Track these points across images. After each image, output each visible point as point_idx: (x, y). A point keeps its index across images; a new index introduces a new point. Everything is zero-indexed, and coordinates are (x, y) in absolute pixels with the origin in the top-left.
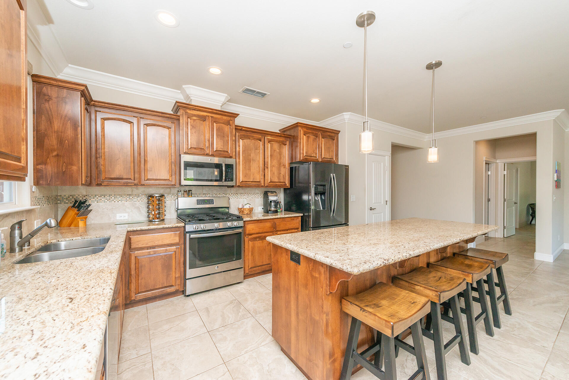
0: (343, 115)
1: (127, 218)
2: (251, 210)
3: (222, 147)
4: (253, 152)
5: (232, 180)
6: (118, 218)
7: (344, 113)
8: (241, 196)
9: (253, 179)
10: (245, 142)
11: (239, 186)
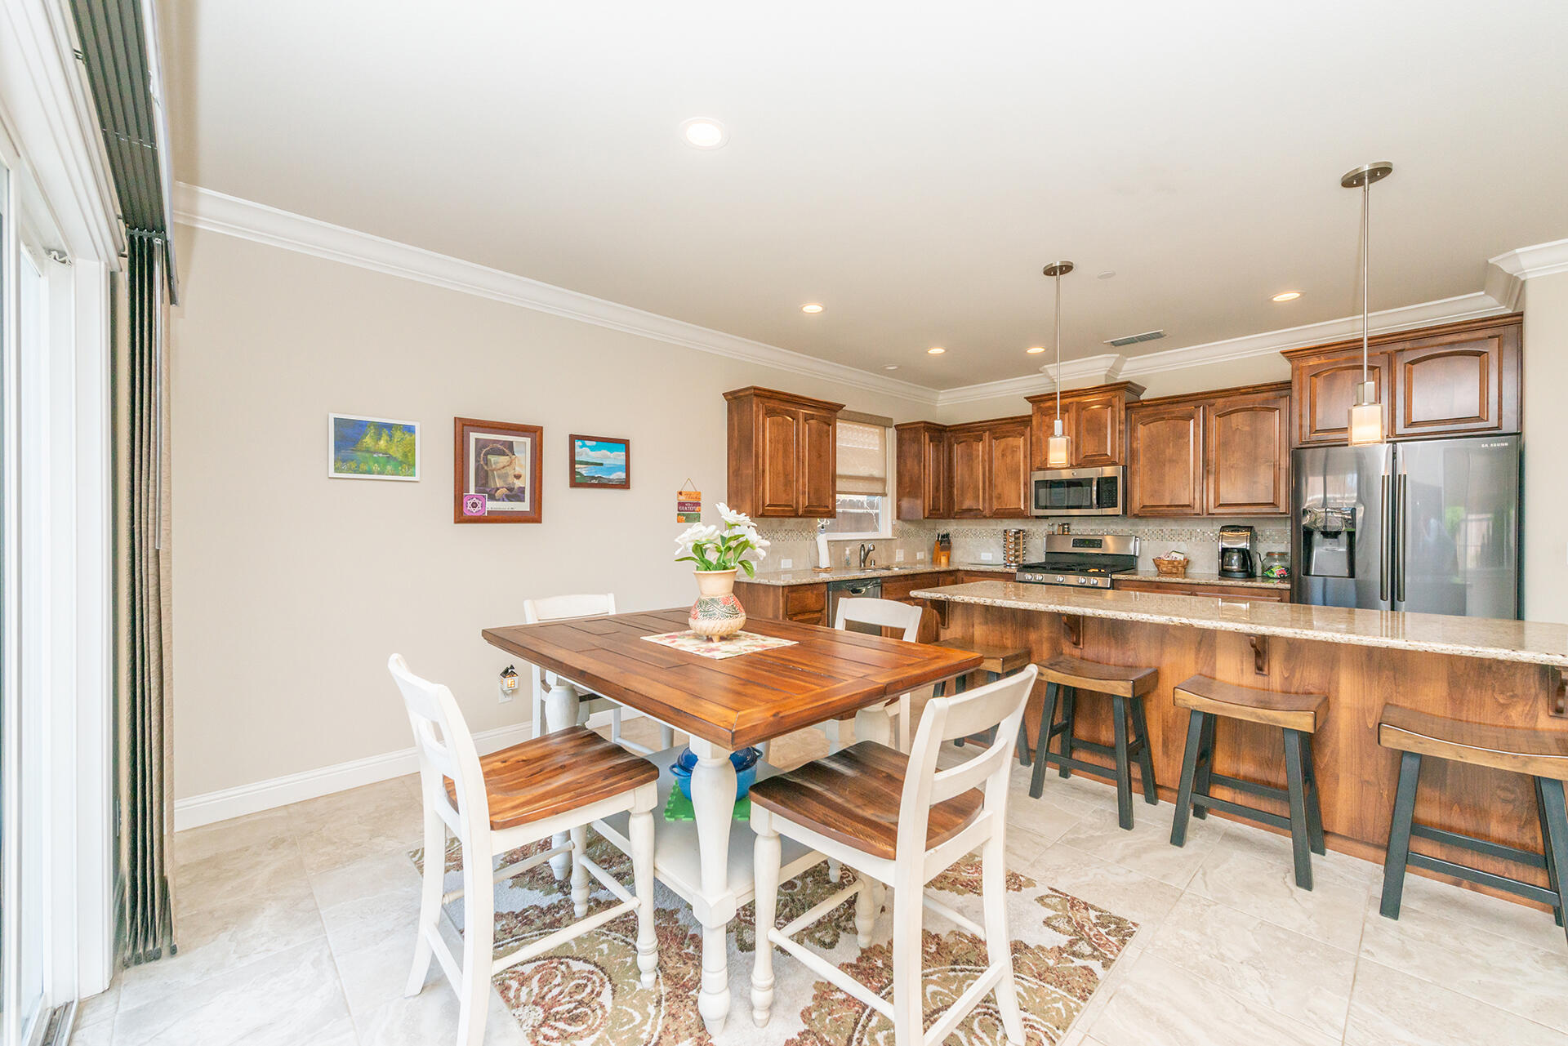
0: (1516, 255)
1: (991, 558)
2: (1186, 563)
3: (1096, 449)
4: (1171, 445)
5: (1114, 505)
6: (982, 558)
7: (1518, 251)
8: (1171, 536)
9: (1172, 500)
10: (1152, 429)
11: (1136, 516)
